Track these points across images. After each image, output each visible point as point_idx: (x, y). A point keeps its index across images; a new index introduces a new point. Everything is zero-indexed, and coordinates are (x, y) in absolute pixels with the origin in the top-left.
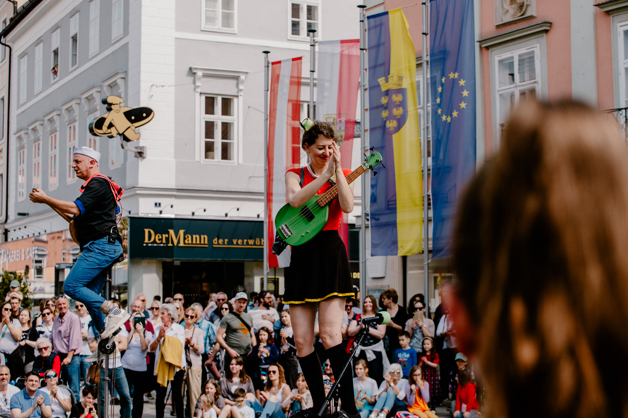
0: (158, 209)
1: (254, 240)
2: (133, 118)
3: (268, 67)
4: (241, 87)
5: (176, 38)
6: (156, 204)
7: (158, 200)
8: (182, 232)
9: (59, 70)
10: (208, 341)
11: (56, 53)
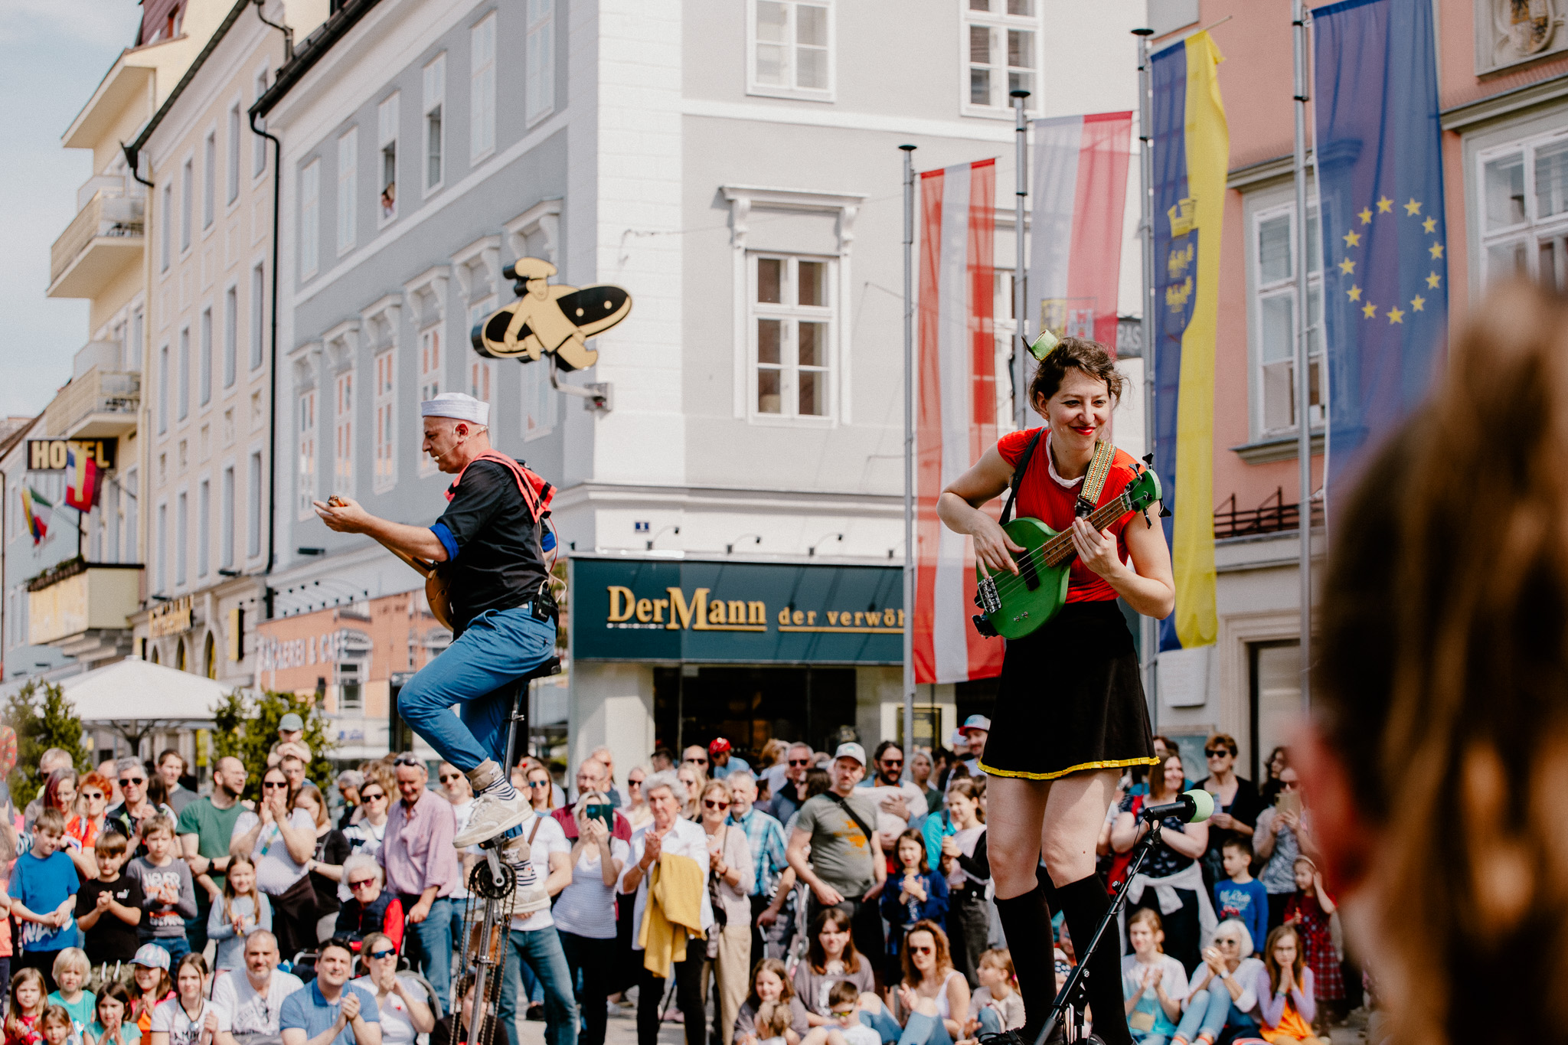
0: (642, 538)
1: (879, 614)
2: (580, 312)
3: (912, 183)
4: (846, 234)
5: (684, 115)
6: (638, 526)
7: (642, 516)
8: (701, 594)
9: (396, 195)
10: (766, 865)
11: (389, 153)
